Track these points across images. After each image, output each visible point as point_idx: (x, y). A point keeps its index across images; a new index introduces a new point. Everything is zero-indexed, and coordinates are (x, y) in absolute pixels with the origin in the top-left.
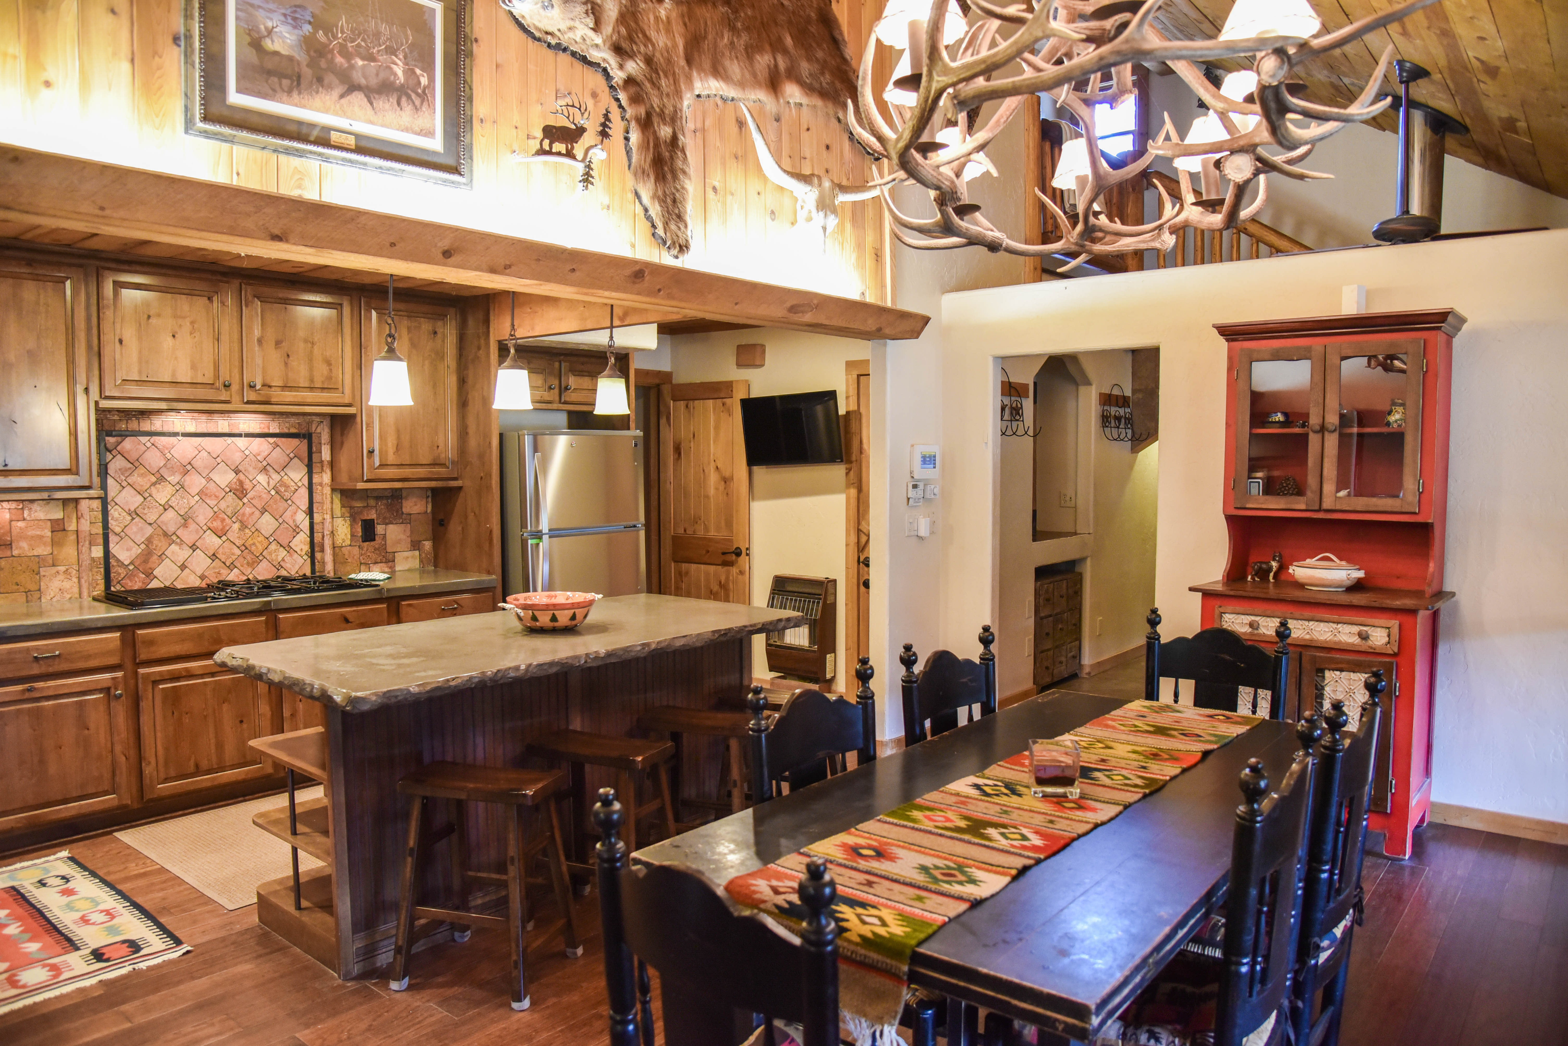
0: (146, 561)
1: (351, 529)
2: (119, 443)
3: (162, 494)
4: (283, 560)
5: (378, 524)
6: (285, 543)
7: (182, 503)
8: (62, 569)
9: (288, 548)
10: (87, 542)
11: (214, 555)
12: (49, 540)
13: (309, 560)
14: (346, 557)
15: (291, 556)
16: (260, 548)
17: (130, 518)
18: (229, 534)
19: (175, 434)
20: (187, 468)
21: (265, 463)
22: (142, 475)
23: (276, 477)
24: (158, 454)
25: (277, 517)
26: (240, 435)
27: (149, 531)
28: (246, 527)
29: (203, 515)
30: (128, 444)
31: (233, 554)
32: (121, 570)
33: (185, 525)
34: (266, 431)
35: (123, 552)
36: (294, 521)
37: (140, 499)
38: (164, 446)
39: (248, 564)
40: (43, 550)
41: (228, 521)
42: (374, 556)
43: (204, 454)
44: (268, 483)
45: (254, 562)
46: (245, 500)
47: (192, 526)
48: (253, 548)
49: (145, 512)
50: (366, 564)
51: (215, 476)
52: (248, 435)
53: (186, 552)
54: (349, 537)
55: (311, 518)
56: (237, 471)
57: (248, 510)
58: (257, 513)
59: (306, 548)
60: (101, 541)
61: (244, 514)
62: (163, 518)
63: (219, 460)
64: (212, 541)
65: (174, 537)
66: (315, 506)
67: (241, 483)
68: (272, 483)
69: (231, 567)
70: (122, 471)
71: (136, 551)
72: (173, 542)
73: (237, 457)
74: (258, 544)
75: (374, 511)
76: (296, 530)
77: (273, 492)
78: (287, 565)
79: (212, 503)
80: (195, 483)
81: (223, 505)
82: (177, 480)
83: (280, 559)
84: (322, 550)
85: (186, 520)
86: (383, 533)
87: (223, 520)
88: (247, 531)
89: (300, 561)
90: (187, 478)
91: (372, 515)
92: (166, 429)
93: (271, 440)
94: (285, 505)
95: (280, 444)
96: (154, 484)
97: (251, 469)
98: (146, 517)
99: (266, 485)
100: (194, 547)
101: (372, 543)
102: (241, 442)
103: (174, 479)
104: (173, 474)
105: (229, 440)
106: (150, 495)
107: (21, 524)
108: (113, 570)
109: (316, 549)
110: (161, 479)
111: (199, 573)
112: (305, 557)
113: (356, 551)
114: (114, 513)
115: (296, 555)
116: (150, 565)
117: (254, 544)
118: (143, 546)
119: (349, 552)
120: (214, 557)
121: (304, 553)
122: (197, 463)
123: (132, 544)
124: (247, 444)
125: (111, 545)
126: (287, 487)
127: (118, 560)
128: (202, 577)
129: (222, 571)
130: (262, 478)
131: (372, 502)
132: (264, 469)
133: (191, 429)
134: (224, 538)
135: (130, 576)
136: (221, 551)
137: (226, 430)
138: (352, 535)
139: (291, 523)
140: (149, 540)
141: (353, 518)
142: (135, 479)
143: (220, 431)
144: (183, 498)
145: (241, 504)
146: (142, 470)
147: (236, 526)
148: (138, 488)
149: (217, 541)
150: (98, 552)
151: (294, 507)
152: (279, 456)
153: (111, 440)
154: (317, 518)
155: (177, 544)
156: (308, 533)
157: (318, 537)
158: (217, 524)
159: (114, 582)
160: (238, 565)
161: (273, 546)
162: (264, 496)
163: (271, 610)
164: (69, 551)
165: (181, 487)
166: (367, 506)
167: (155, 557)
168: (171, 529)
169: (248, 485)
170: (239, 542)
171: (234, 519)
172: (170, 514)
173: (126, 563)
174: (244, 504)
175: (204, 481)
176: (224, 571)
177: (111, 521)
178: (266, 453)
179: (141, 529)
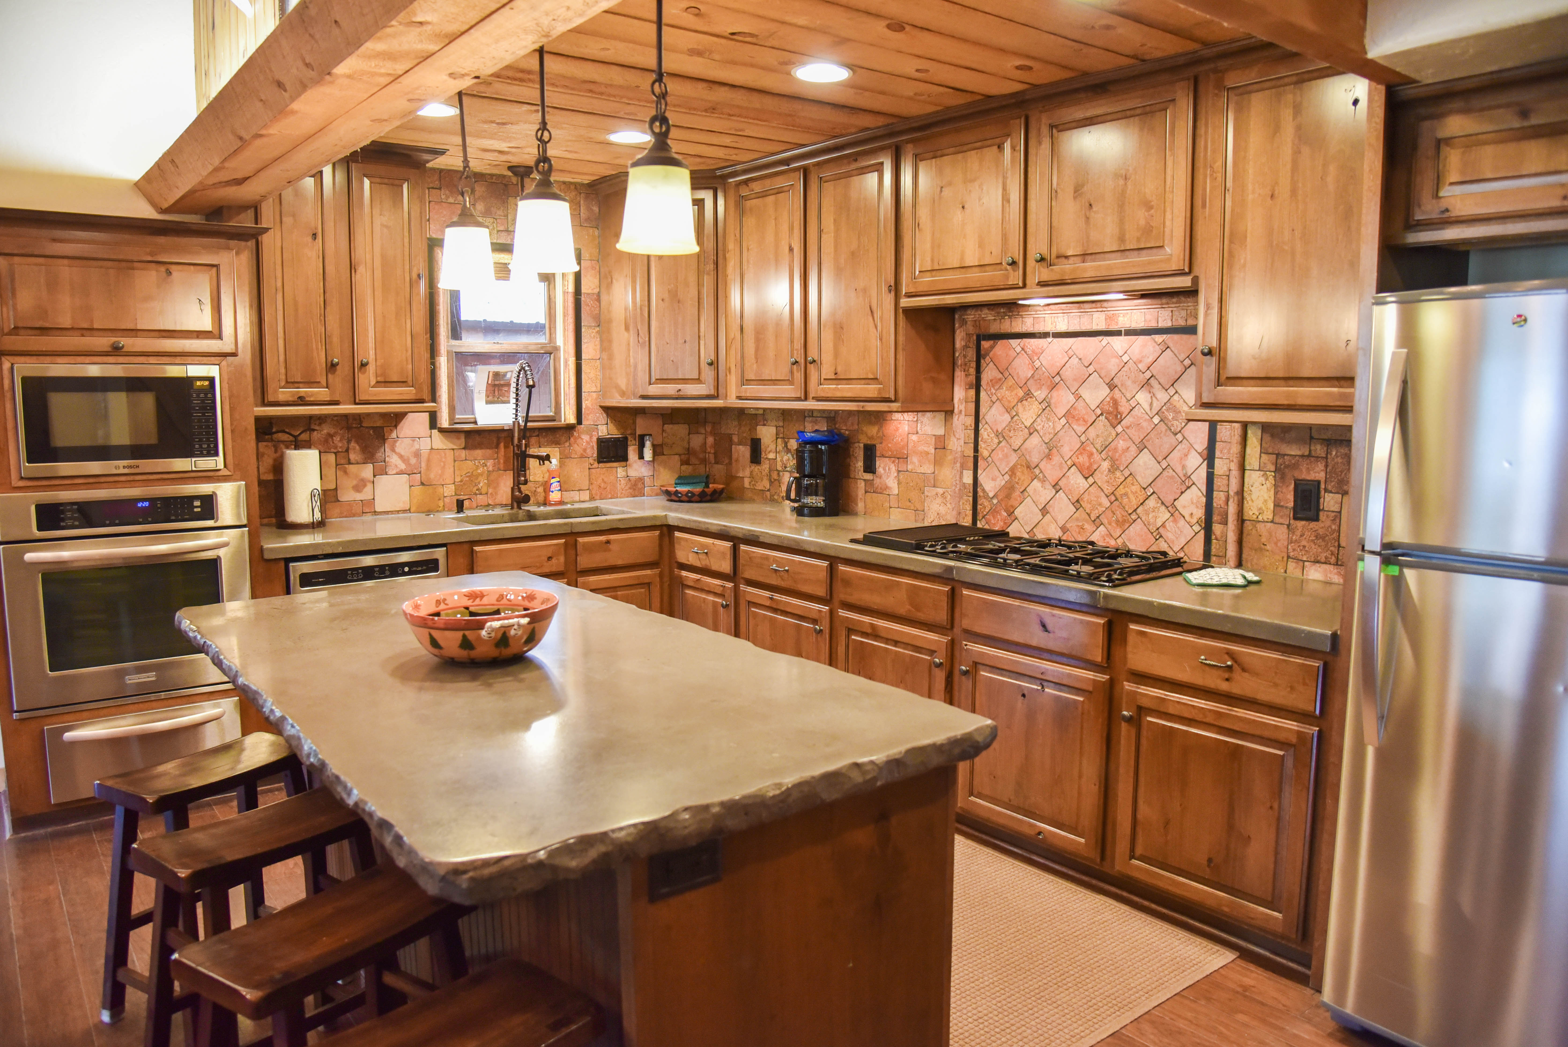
0: (1008, 497)
1: (1276, 493)
2: (992, 347)
3: (1028, 414)
4: (1163, 525)
5: (1326, 490)
6: (1168, 499)
7: (1046, 426)
8: (940, 491)
9: (1172, 508)
10: (958, 465)
11: (1078, 501)
12: (932, 457)
13: (1202, 534)
14: (1264, 540)
15: (1175, 521)
16: (1135, 503)
17: (996, 441)
18: (1097, 475)
19: (1045, 335)
20: (1054, 381)
21: (1148, 375)
22: (1010, 388)
23: (1162, 396)
24: (1027, 361)
25: (1160, 459)
26: (1118, 333)
27: (1014, 458)
28: (1118, 468)
29: (1069, 445)
30: (1000, 349)
31: (1100, 504)
32: (986, 503)
33: (1048, 457)
34: (1153, 324)
35: (990, 484)
36: (1184, 467)
37: (1007, 417)
38: (1033, 351)
39: (1117, 521)
40: (928, 468)
41: (1096, 457)
42: (1315, 549)
43: (1074, 361)
44: (1151, 404)
45: (1124, 521)
46: (1119, 429)
47: (1056, 459)
48: (1125, 500)
49: (1011, 434)
50: (1297, 560)
51: (1085, 393)
52: (1130, 332)
53: (1049, 493)
54: (1271, 506)
55: (1211, 465)
56: (1112, 386)
57: (1121, 444)
58: (1133, 450)
59: (1200, 513)
60: (971, 465)
61: (1116, 450)
62: (1028, 444)
63: (1091, 369)
64: (1077, 481)
65: (1037, 471)
66: (1219, 446)
67: (1115, 403)
68: (1156, 406)
69: (1097, 522)
70: (994, 382)
71: (1001, 482)
72: (1036, 477)
73: (1113, 366)
74: (1131, 496)
75: (1321, 466)
76: (1186, 484)
77: (1156, 420)
78: (1169, 535)
79: (1080, 429)
80: (1064, 399)
81: (1092, 433)
82: (1043, 396)
83: (1159, 524)
84: (1225, 523)
85: (1051, 449)
86: (1336, 508)
87: (1091, 455)
88: (1118, 474)
89: (1188, 532)
90: (1054, 393)
91: (1317, 473)
92: (1040, 328)
93: (1159, 338)
94: (1171, 440)
95: (1171, 345)
96: (1021, 400)
97: (1129, 383)
98: (1012, 441)
99: (1147, 407)
100: (1057, 488)
101: (1313, 525)
102: (1118, 343)
103: (1040, 394)
104: (1040, 389)
105: (1106, 340)
106: (1017, 414)
107: (914, 438)
108: (980, 501)
109: (1215, 518)
110: (1028, 395)
111: (1061, 523)
112: (1197, 528)
113: (1282, 533)
114: (984, 433)
115: (1182, 522)
116: (1013, 502)
117: (1126, 494)
118: (1007, 477)
119: (1270, 533)
120: (1077, 503)
121: (1194, 520)
122: (1067, 373)
123: (997, 473)
124: (1126, 346)
125: (979, 472)
126: (1177, 412)
127: (984, 490)
128: (1064, 529)
129: (1086, 526)
130: (1142, 397)
131: (1319, 449)
132: (1146, 384)
133: (1062, 327)
134: (1091, 480)
135: (994, 511)
136: (1086, 497)
137: (1102, 327)
138: (1277, 505)
139: (1179, 470)
140: (1012, 471)
141: (1280, 473)
142: (1004, 392)
143: (1095, 328)
144: (1048, 420)
145: (1114, 434)
146: (1010, 382)
147: (1106, 465)
148: (1006, 404)
149: (1083, 484)
150: (968, 478)
151: (1184, 445)
152: (1169, 363)
153: (985, 344)
154: (1220, 466)
155: (1039, 480)
156: (1204, 489)
157: (1219, 498)
158: (1083, 459)
159: (980, 517)
160: (1105, 521)
161: (1152, 503)
162: (1145, 424)
163: (953, 579)
164: (947, 474)
165: (1047, 405)
166: (1309, 456)
167: (1017, 493)
168: (1034, 459)
169: (1124, 408)
170: (1108, 489)
171: (1103, 455)
172: (1035, 440)
173: (991, 495)
174: (1117, 434)
175: (1072, 399)
176: (1089, 527)
177: (980, 443)
178: (1151, 359)
179: (1006, 456)
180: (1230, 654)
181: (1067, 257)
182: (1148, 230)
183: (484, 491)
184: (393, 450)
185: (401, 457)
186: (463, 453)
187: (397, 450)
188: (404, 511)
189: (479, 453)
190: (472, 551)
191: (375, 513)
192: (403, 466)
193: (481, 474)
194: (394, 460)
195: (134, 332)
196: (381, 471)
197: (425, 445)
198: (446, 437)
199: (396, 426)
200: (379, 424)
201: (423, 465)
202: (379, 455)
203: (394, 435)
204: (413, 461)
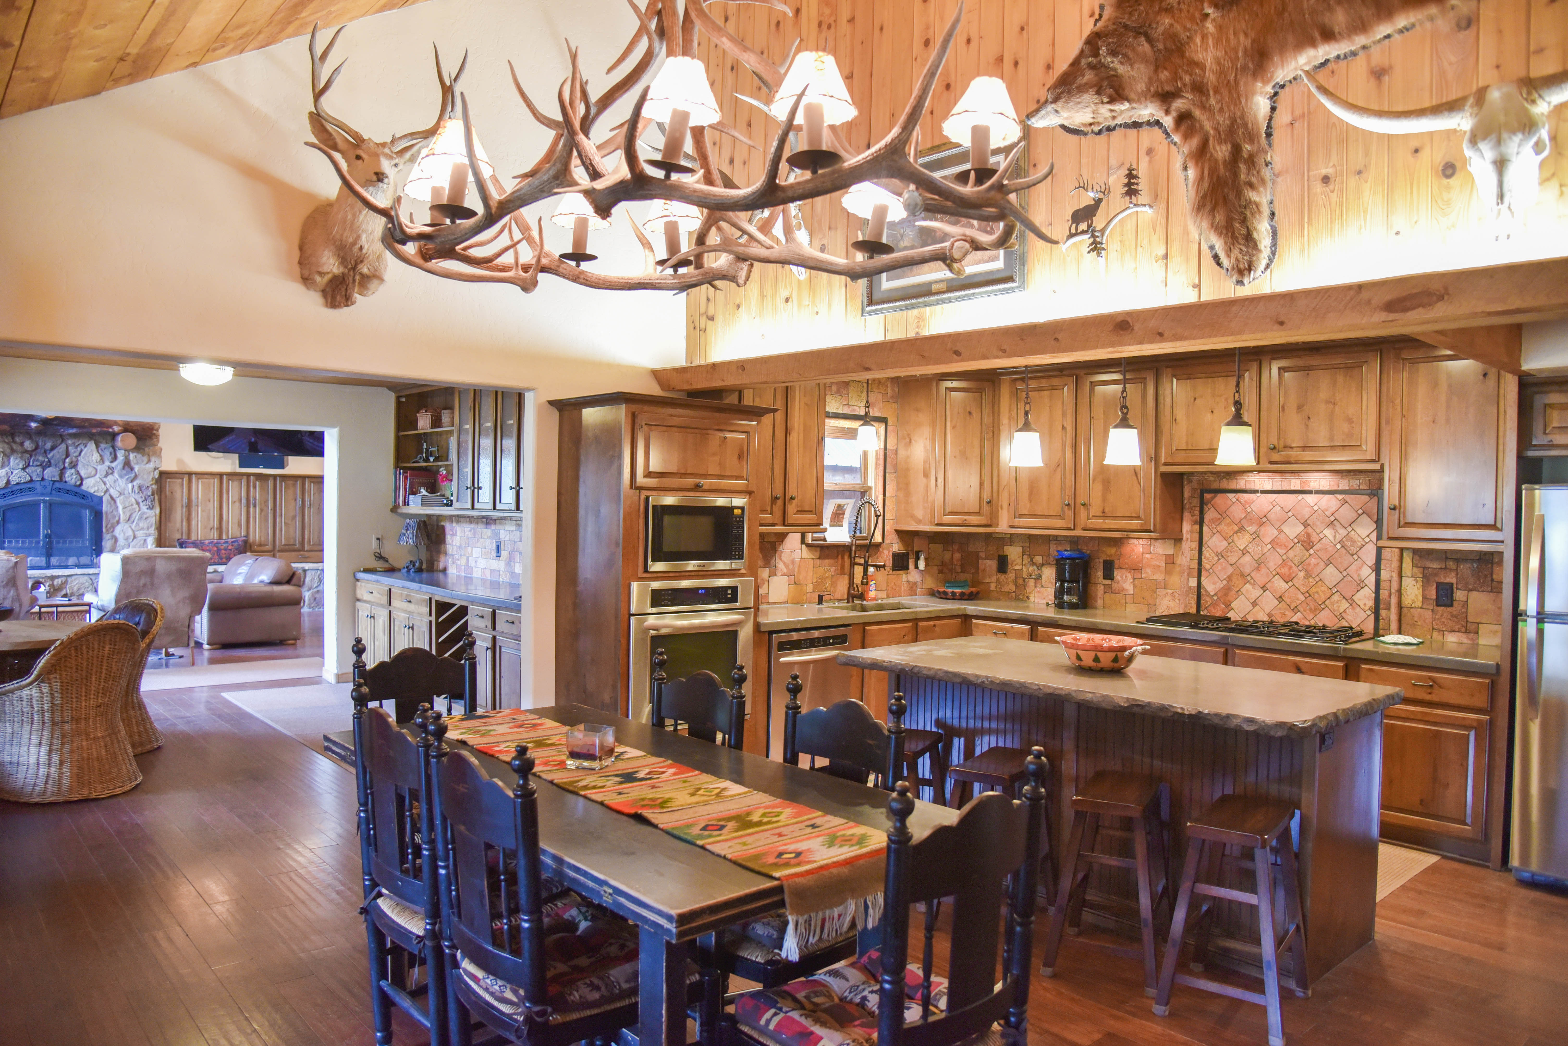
0: (1226, 595)
1: (1423, 591)
2: (1213, 498)
3: (1242, 542)
4: (1345, 611)
5: (1457, 589)
6: (1348, 595)
7: (1256, 550)
8: (1170, 591)
9: (1351, 601)
10: (1186, 574)
11: (1280, 597)
12: (1164, 569)
13: (1372, 616)
14: (1416, 619)
15: (1353, 609)
16: (1323, 598)
17: (1216, 558)
18: (1295, 581)
19: (1255, 492)
20: (1262, 520)
21: (1332, 518)
22: (1228, 525)
23: (1343, 532)
24: (1241, 507)
25: (1342, 570)
26: (1310, 492)
27: (1230, 570)
28: (1311, 576)
29: (1273, 562)
30: (1219, 499)
31: (1298, 599)
32: (1208, 599)
33: (1258, 569)
34: (1336, 488)
35: (1210, 586)
36: (1359, 575)
37: (1225, 543)
38: (1246, 501)
39: (1311, 610)
40: (1159, 576)
41: (1295, 569)
42: (1451, 623)
43: (1278, 508)
44: (1335, 537)
45: (1316, 609)
46: (1311, 551)
47: (1264, 571)
48: (1316, 596)
49: (1229, 554)
50: (1439, 630)
51: (1286, 529)
52: (1318, 492)
53: (1257, 592)
54: (1421, 598)
55: (1378, 574)
56: (1306, 525)
57: (1313, 561)
58: (1322, 565)
59: (1371, 603)
60: (1196, 574)
61: (1309, 564)
62: (1241, 561)
63: (1290, 514)
64: (1280, 585)
65: (1249, 578)
66: (1383, 563)
67: (1309, 535)
68: (1338, 538)
69: (1295, 610)
70: (1214, 521)
71: (1220, 585)
72: (1248, 582)
73: (1306, 512)
74: (1321, 593)
75: (1453, 574)
76: (1361, 585)
77: (1339, 546)
78: (1349, 617)
79: (1282, 552)
80: (1269, 533)
81: (1291, 554)
82: (1254, 530)
83: (1342, 611)
84: (1388, 608)
85: (1259, 564)
86: (1464, 599)
87: (1290, 568)
88: (1311, 580)
89: (1363, 615)
90: (1262, 529)
91: (1451, 579)
92: (1248, 487)
93: (1340, 497)
94: (1351, 559)
95: (1348, 500)
96: (1236, 533)
97: (1318, 523)
98: (1229, 559)
99: (1332, 538)
100: (1264, 588)
101: (1449, 609)
102: (1311, 499)
103: (1251, 529)
104: (1251, 525)
105: (1300, 496)
106: (1233, 541)
107: (1148, 556)
108: (1203, 598)
109: (1382, 606)
110: (1242, 529)
111: (1267, 611)
112: (1369, 612)
113: (1428, 614)
114: (1206, 553)
115: (1358, 609)
116: (1230, 598)
117: (1317, 592)
118: (1225, 582)
119: (1420, 615)
120: (1280, 599)
121: (1367, 608)
122: (1271, 516)
123: (1217, 579)
124: (1316, 501)
125: (1203, 579)
126: (1354, 541)
127: (1206, 591)
128: (1269, 615)
129: (1287, 613)
130: (1328, 532)
131: (1451, 564)
132: (1331, 524)
133: (1268, 487)
134: (1290, 584)
135: (1214, 604)
136: (1287, 594)
137: (1298, 488)
138: (1424, 598)
139: (1355, 577)
140: (1229, 578)
141: (1426, 578)
142: (1223, 527)
143: (1292, 488)
144: (1258, 545)
145: (1307, 555)
146: (1228, 520)
147: (1302, 574)
148: (1224, 535)
149: (1284, 586)
150: (1193, 583)
151: (1359, 562)
152: (1347, 512)
153: (1207, 496)
154: (1384, 575)
155: (1251, 584)
156: (1373, 589)
157: (1384, 594)
158: (1284, 570)
159: (1203, 608)
160: (1301, 610)
161: (1336, 597)
162: (1330, 549)
164: (1175, 580)
165: (1257, 536)
166: (1446, 568)
167: (1233, 592)
168: (1247, 570)
169: (1315, 538)
170: (1303, 589)
171: (1300, 568)
172: (1247, 558)
173: (1212, 594)
174: (1310, 555)
175: (1276, 532)
176: (1289, 613)
177: (1203, 559)
178: (1334, 509)
179: (1224, 569)
180: (1431, 679)
181: (1291, 448)
182: (1350, 435)
183: (828, 589)
184: (780, 559)
185: (784, 563)
186: (818, 562)
187: (783, 558)
188: (784, 603)
189: (827, 561)
190: (864, 629)
191: (769, 603)
192: (785, 570)
193: (827, 577)
194: (780, 566)
195: (705, 476)
196: (773, 574)
197: (797, 555)
198: (810, 550)
199: (782, 542)
200: (773, 539)
201: (796, 569)
202: (773, 562)
203: (781, 548)
204: (791, 567)
